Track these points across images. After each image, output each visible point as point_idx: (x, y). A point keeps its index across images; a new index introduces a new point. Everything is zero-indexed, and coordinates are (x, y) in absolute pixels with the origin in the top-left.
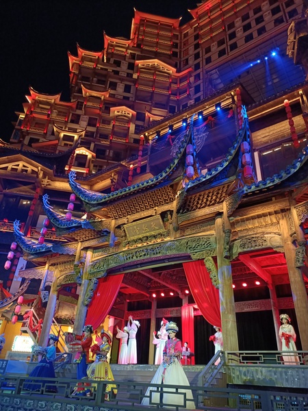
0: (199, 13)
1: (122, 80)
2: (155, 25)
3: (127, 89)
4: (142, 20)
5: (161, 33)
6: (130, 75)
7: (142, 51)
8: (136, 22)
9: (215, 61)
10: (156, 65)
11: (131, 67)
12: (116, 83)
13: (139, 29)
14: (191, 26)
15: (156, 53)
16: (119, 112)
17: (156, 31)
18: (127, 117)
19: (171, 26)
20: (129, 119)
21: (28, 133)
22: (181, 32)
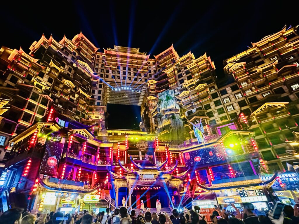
0: (107, 53)
1: (68, 64)
2: (87, 44)
3: (70, 70)
4: (82, 38)
5: (89, 50)
6: (72, 63)
7: (80, 54)
8: (79, 36)
9: (110, 79)
10: (86, 66)
11: (73, 58)
12: (65, 64)
13: (80, 42)
14: (102, 54)
15: (85, 59)
16: (66, 82)
17: (87, 47)
18: (70, 86)
19: (94, 49)
20: (71, 88)
21: (12, 72)
22: (96, 53)
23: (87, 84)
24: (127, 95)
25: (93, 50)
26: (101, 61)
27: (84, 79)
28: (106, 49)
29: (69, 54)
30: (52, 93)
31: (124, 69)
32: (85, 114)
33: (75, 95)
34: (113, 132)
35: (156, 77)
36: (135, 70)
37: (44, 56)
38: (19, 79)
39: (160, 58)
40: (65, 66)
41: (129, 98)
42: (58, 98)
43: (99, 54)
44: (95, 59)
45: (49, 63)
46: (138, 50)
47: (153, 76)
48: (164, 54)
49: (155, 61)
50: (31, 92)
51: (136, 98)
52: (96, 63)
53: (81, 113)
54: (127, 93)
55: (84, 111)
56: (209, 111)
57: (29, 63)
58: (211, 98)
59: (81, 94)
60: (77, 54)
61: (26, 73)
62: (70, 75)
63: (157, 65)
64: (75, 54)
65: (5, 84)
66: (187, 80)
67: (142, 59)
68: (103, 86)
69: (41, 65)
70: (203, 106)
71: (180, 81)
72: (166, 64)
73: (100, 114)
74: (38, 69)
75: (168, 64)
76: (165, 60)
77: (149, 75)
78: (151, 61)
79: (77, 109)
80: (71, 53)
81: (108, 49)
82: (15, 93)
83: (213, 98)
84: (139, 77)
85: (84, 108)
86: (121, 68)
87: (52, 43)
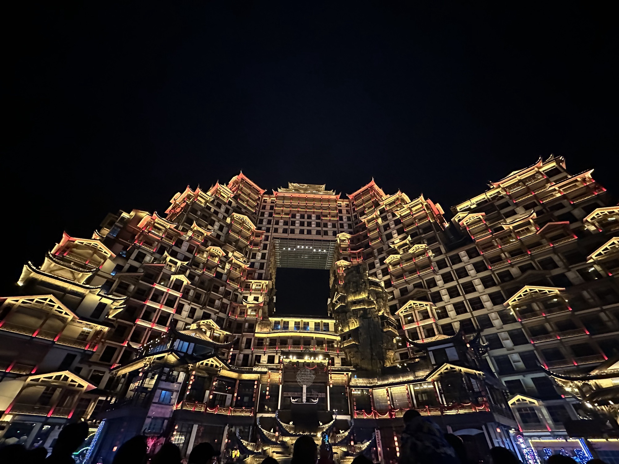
0: (278, 195)
1: (219, 221)
2: (250, 187)
5: (252, 194)
6: (225, 218)
7: (237, 203)
8: (238, 178)
9: (280, 234)
10: (244, 219)
11: (227, 211)
12: (215, 221)
13: (239, 185)
14: (270, 198)
15: (245, 208)
16: (213, 249)
17: (249, 191)
18: (218, 255)
19: (258, 191)
20: (219, 256)
21: (139, 247)
22: (262, 197)
23: (245, 245)
24: (306, 255)
25: (257, 193)
26: (268, 207)
28: (276, 190)
29: (223, 205)
30: (190, 269)
31: (302, 217)
32: (238, 294)
33: (225, 265)
34: (282, 320)
35: (350, 226)
36: (318, 217)
37: (185, 216)
38: (148, 254)
39: (357, 198)
40: (214, 224)
41: (310, 259)
42: (199, 276)
43: (266, 198)
44: (260, 205)
45: (191, 225)
46: (324, 186)
47: (346, 227)
48: (362, 192)
49: (350, 202)
50: (160, 273)
51: (320, 259)
52: (261, 211)
53: (232, 293)
54: (306, 253)
55: (237, 290)
56: (434, 290)
57: (164, 229)
58: (436, 268)
59: (235, 263)
60: (234, 204)
61: (158, 245)
62: (220, 237)
63: (352, 208)
64: (230, 203)
65: (127, 267)
66: (396, 235)
67: (329, 200)
68: (268, 245)
69: (179, 231)
70: (424, 280)
71: (386, 235)
72: (364, 207)
73: (261, 294)
74: (175, 236)
75: (369, 208)
76: (364, 202)
77: (340, 224)
78: (343, 202)
79: (225, 287)
80: (225, 204)
81: (279, 190)
82: (137, 278)
83: (440, 269)
84: (325, 229)
85: (237, 286)
86: (298, 216)
87: (198, 195)
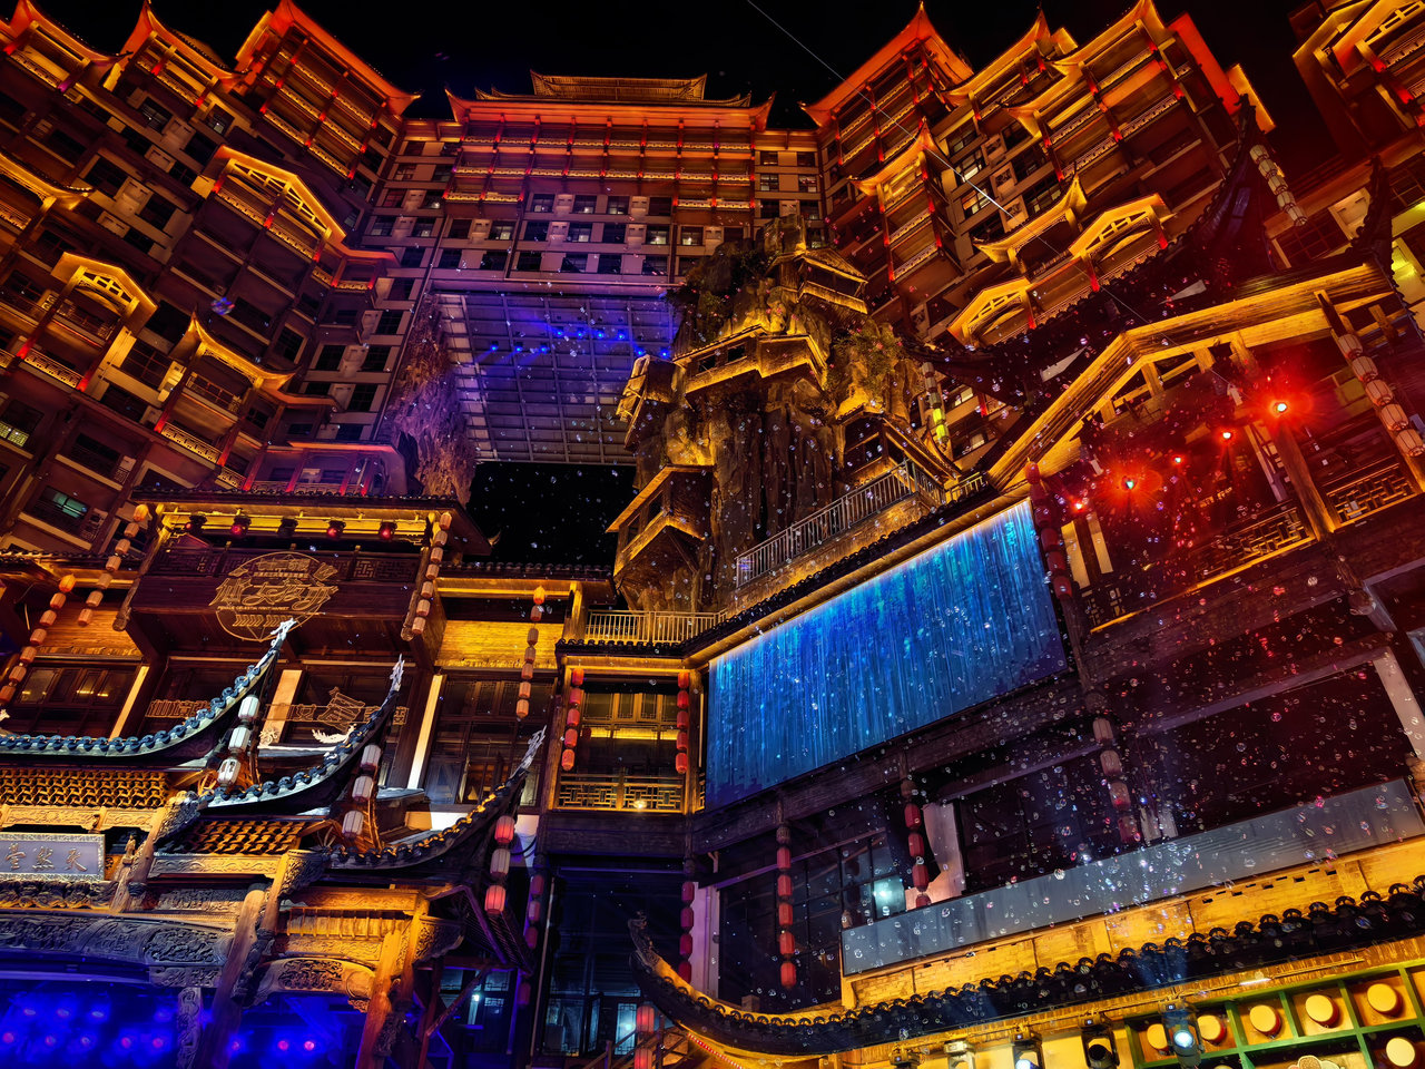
0: (473, 116)
1: (149, 174)
2: (331, 69)
3: (156, 211)
4: (295, 33)
5: (343, 102)
6: (183, 176)
7: (257, 122)
8: (276, 24)
9: (468, 271)
10: (286, 189)
11: (200, 150)
12: (124, 175)
13: (276, 54)
14: (439, 134)
15: (301, 152)
16: (92, 277)
17: (326, 87)
18: (120, 306)
19: (380, 101)
20: (129, 317)
22: (403, 130)
25: (373, 103)
26: (424, 172)
27: (250, 268)
28: (468, 96)
29: (176, 119)
31: (584, 202)
33: (162, 371)
36: (658, 205)
39: (847, 114)
40: (119, 186)
43: (420, 133)
44: (391, 161)
46: (696, 89)
48: (872, 83)
49: (816, 142)
52: (389, 185)
59: (209, 360)
60: (238, 122)
62: (147, 243)
66: (1022, 215)
67: (716, 134)
68: (406, 317)
71: (974, 232)
76: (879, 120)
78: (786, 146)
79: (143, 459)
80: (191, 115)
81: (481, 96)
85: (209, 457)
86: (563, 204)
87: (27, 39)
